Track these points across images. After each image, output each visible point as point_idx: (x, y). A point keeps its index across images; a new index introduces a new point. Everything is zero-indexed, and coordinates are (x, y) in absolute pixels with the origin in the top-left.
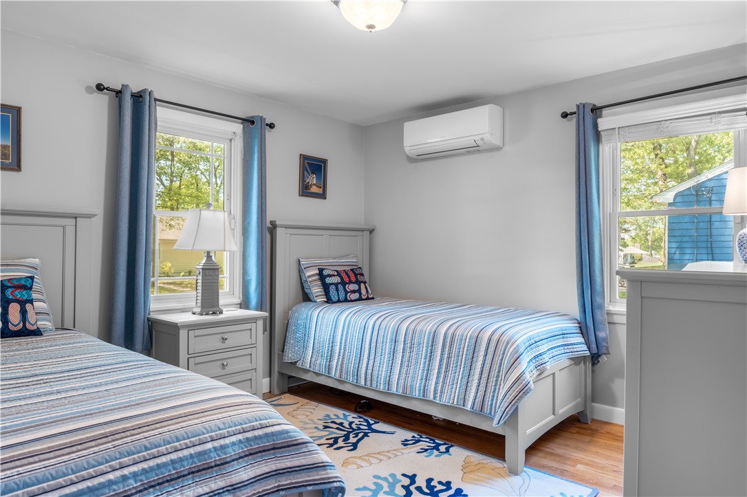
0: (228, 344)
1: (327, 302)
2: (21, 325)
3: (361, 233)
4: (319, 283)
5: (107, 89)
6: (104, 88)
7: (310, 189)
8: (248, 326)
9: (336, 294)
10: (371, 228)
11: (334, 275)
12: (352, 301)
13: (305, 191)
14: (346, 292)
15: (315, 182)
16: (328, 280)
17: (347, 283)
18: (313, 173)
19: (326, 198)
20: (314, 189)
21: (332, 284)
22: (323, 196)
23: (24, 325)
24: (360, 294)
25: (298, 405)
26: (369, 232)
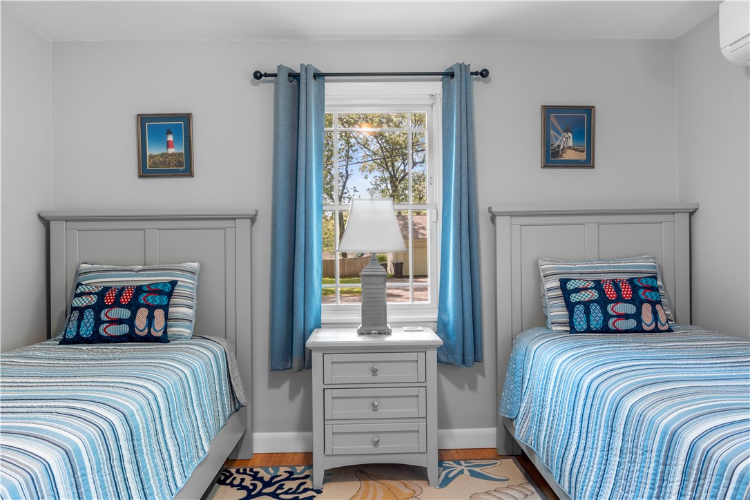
0: (381, 377)
1: (570, 332)
2: (146, 331)
3: (669, 217)
4: (561, 301)
5: (266, 75)
6: (261, 76)
7: (561, 156)
8: (413, 356)
9: (584, 319)
10: (692, 207)
11: (586, 289)
12: (618, 331)
13: (552, 158)
14: (607, 317)
15: (571, 144)
16: (574, 298)
17: (612, 302)
18: (567, 131)
19: (593, 167)
20: (570, 155)
21: (579, 303)
22: (589, 163)
23: (149, 331)
24: (639, 321)
25: (506, 484)
26: (688, 214)
